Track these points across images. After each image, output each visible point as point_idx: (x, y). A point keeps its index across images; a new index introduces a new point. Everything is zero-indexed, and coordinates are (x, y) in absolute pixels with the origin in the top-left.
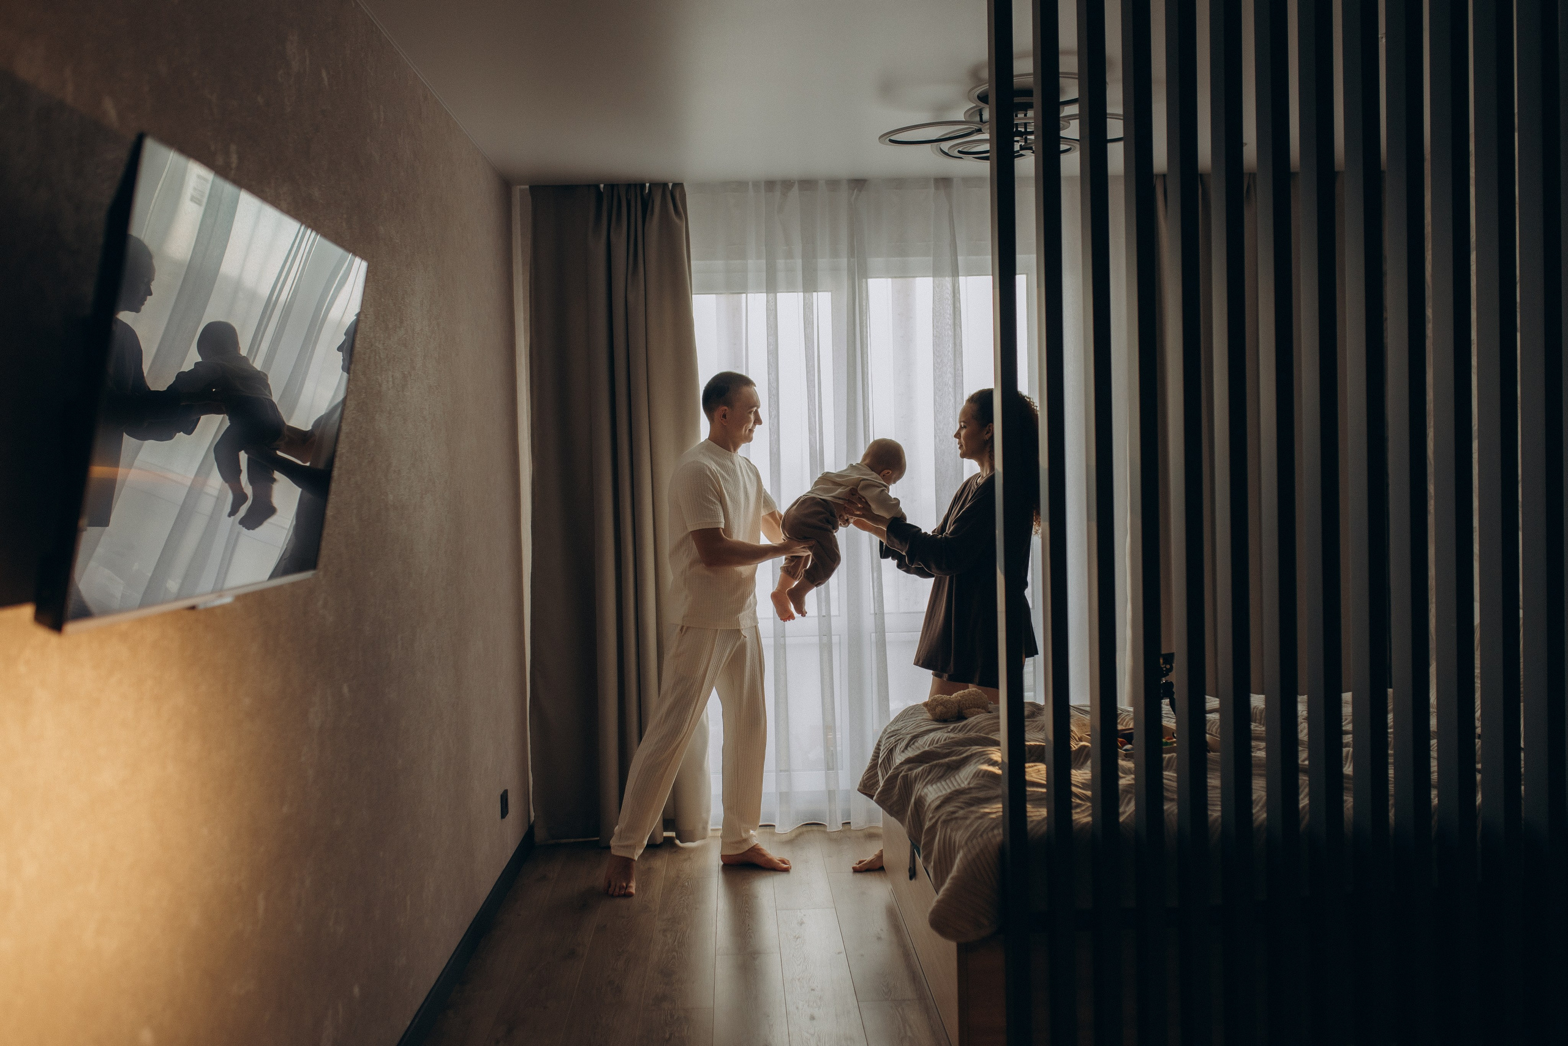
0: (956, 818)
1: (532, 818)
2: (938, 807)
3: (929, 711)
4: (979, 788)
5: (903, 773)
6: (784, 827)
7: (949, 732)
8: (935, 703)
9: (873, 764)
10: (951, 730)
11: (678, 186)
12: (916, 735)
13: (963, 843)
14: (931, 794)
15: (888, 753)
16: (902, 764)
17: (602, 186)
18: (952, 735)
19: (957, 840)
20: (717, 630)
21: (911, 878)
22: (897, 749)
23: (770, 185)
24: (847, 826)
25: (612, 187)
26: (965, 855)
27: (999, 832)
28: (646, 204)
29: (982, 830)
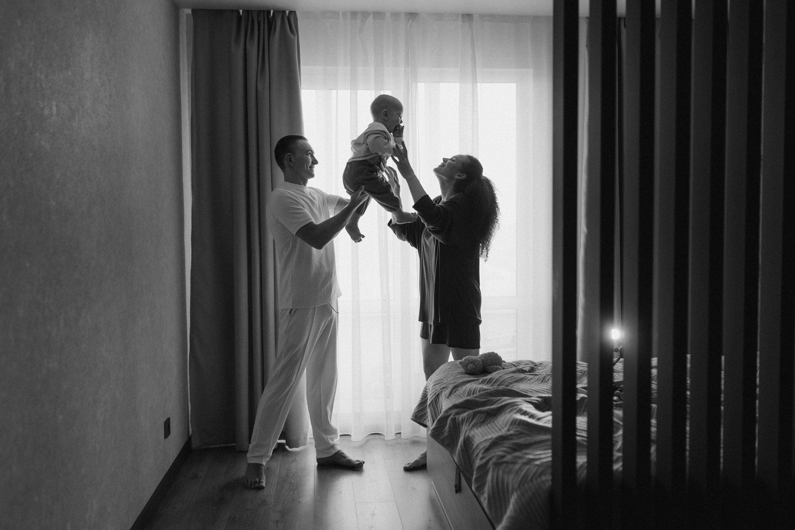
0: (506, 462)
1: (191, 433)
2: (487, 450)
3: (463, 367)
4: (519, 434)
5: (452, 416)
6: (357, 437)
7: (480, 384)
8: (467, 362)
9: (422, 402)
10: (482, 382)
11: (293, 13)
12: (457, 385)
13: (516, 486)
14: (478, 436)
15: (435, 397)
16: (450, 409)
17: (241, 11)
18: (485, 387)
19: (510, 482)
20: (315, 307)
21: (457, 492)
22: (443, 395)
23: (354, 14)
24: (398, 435)
25: (248, 12)
26: (519, 498)
27: (547, 478)
28: (271, 24)
29: (531, 475)
